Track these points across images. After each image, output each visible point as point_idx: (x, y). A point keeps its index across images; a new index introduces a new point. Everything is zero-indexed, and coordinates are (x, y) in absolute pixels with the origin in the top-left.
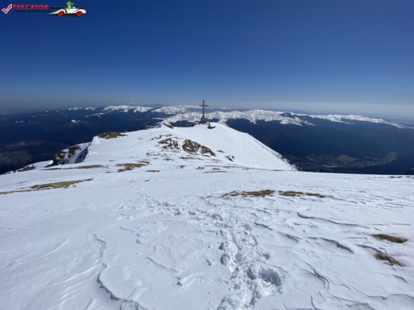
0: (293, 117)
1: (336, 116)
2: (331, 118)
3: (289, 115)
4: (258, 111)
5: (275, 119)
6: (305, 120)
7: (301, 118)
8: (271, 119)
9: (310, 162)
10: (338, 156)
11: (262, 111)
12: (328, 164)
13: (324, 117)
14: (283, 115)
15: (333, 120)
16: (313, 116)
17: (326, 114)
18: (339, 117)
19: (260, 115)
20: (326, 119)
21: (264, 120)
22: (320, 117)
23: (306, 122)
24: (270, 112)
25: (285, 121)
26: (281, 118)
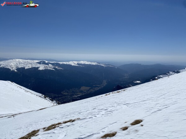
0: (47, 64)
1: (74, 62)
2: (72, 63)
3: (44, 63)
4: (17, 60)
5: (34, 66)
6: (56, 66)
7: (53, 64)
8: (30, 66)
9: (65, 95)
10: (81, 88)
11: (21, 60)
12: (76, 95)
13: (68, 63)
14: (39, 63)
15: (73, 65)
16: (61, 63)
17: (68, 61)
18: (76, 62)
19: (19, 63)
20: (69, 64)
21: (24, 68)
22: (65, 63)
23: (57, 67)
24: (29, 61)
25: (42, 67)
26: (38, 65)
